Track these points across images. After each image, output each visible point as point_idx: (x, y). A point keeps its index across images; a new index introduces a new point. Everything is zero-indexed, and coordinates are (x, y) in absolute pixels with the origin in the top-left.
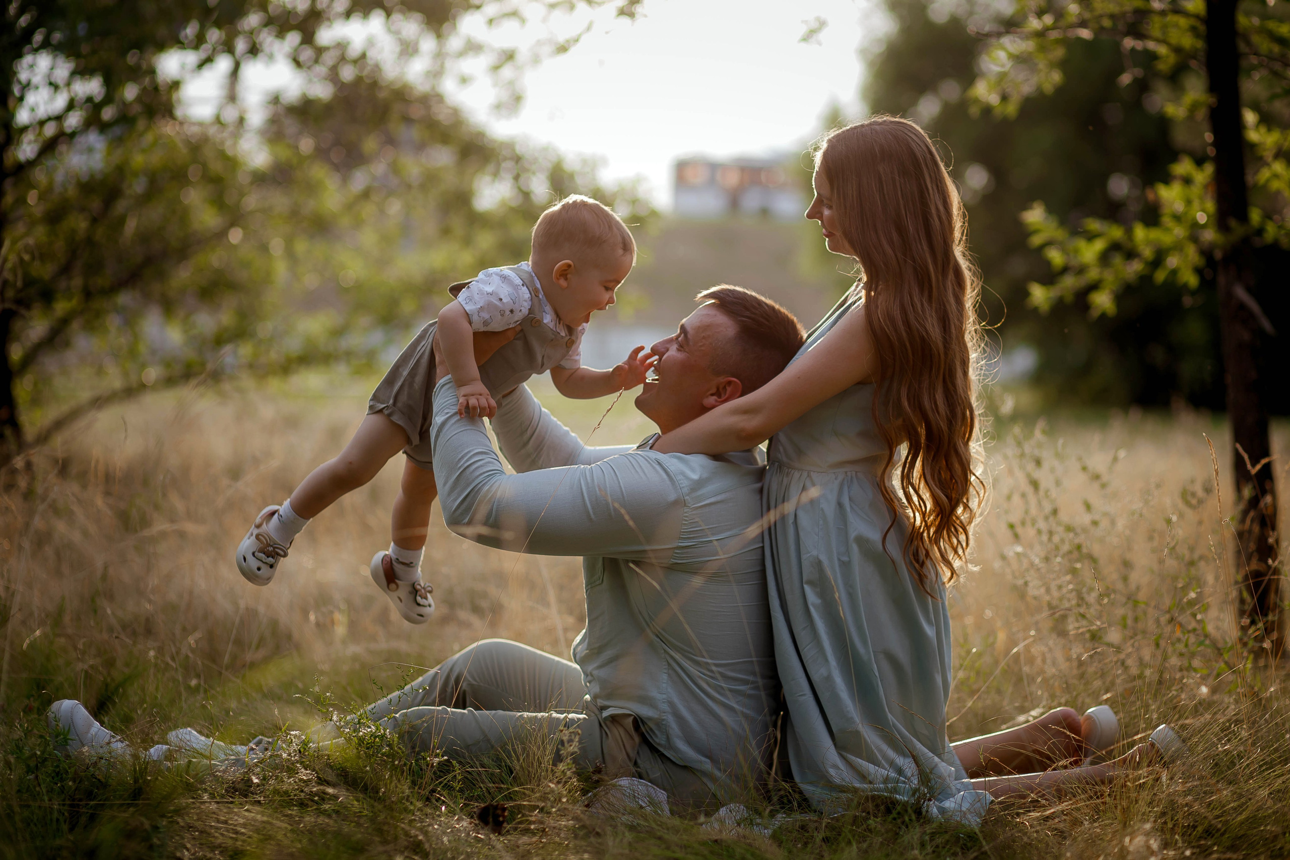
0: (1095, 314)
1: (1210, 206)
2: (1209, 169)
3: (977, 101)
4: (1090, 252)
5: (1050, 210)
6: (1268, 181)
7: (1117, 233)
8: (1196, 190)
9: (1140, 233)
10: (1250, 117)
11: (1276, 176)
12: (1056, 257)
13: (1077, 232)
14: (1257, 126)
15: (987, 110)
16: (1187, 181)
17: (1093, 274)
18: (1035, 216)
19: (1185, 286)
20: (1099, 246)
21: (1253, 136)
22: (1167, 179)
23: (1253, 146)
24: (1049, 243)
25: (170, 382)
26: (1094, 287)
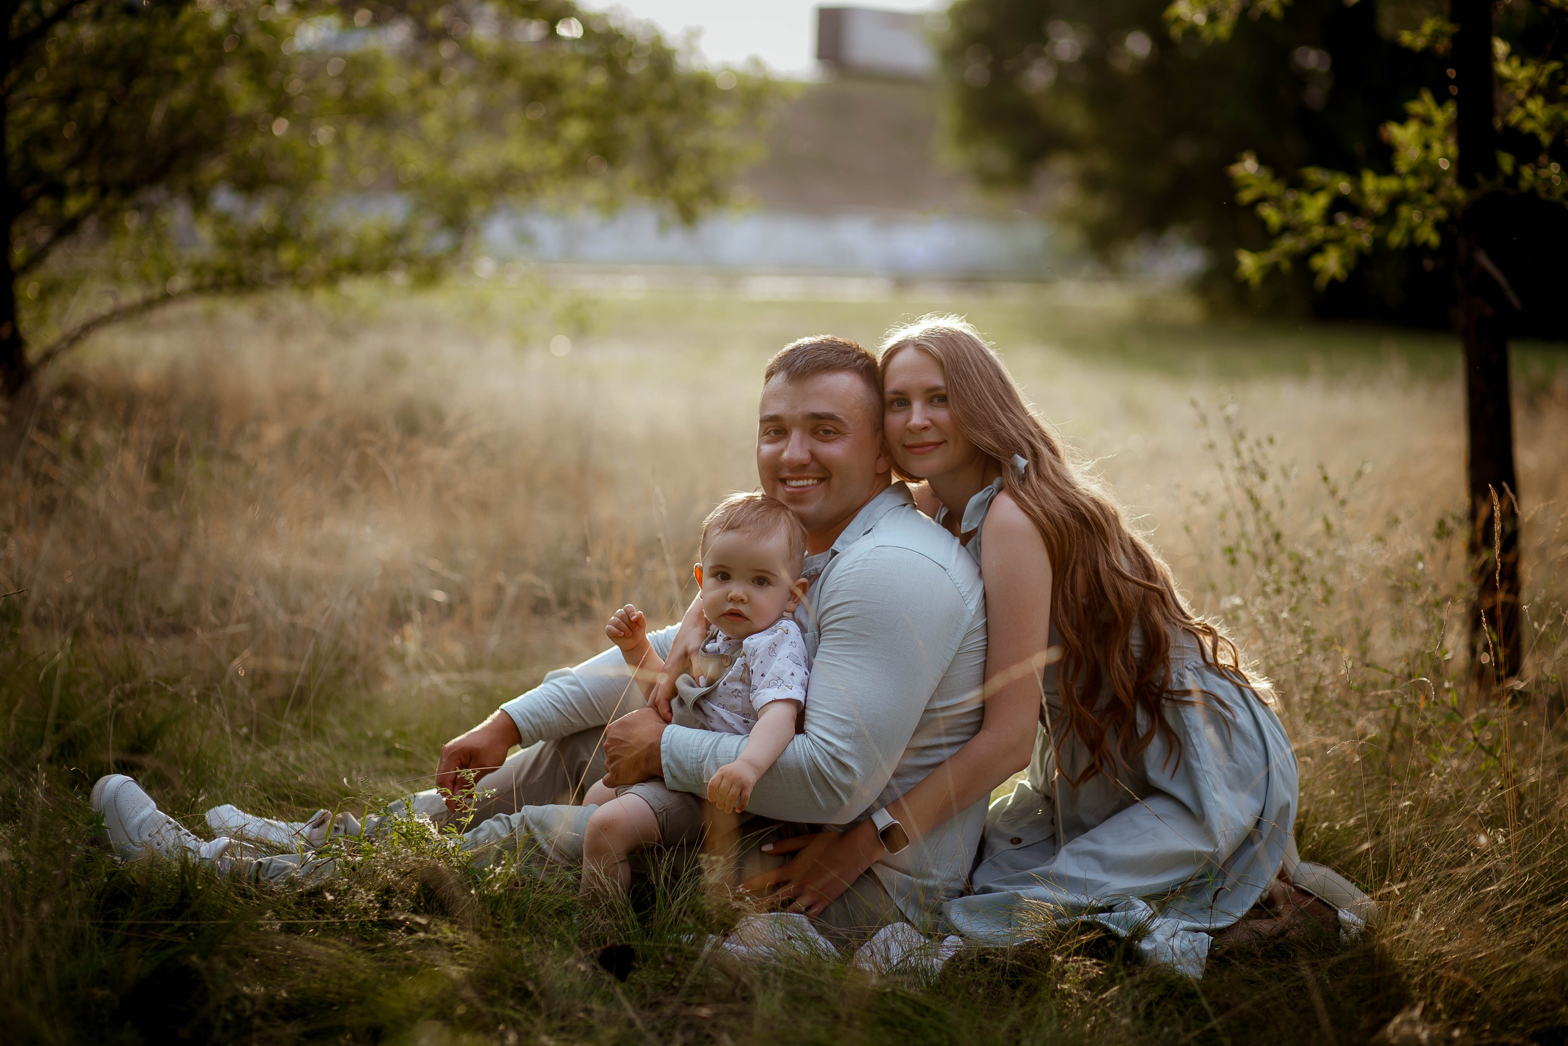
0: (1322, 282)
1: (1452, 149)
2: (1451, 109)
3: (1178, 20)
4: (1314, 207)
5: (1262, 161)
6: (1521, 121)
7: (1343, 185)
8: (1437, 131)
9: (1370, 182)
10: (1501, 47)
11: (1530, 116)
12: (1271, 215)
13: (1297, 183)
14: (1509, 57)
15: (1192, 31)
16: (1427, 121)
17: (1318, 233)
18: (1248, 167)
19: (1426, 244)
20: (1321, 201)
21: (1504, 69)
22: (1402, 119)
23: (1504, 81)
24: (1262, 199)
25: (198, 290)
26: (1318, 249)
